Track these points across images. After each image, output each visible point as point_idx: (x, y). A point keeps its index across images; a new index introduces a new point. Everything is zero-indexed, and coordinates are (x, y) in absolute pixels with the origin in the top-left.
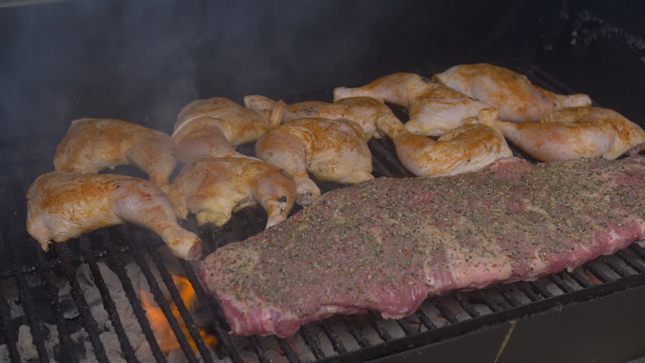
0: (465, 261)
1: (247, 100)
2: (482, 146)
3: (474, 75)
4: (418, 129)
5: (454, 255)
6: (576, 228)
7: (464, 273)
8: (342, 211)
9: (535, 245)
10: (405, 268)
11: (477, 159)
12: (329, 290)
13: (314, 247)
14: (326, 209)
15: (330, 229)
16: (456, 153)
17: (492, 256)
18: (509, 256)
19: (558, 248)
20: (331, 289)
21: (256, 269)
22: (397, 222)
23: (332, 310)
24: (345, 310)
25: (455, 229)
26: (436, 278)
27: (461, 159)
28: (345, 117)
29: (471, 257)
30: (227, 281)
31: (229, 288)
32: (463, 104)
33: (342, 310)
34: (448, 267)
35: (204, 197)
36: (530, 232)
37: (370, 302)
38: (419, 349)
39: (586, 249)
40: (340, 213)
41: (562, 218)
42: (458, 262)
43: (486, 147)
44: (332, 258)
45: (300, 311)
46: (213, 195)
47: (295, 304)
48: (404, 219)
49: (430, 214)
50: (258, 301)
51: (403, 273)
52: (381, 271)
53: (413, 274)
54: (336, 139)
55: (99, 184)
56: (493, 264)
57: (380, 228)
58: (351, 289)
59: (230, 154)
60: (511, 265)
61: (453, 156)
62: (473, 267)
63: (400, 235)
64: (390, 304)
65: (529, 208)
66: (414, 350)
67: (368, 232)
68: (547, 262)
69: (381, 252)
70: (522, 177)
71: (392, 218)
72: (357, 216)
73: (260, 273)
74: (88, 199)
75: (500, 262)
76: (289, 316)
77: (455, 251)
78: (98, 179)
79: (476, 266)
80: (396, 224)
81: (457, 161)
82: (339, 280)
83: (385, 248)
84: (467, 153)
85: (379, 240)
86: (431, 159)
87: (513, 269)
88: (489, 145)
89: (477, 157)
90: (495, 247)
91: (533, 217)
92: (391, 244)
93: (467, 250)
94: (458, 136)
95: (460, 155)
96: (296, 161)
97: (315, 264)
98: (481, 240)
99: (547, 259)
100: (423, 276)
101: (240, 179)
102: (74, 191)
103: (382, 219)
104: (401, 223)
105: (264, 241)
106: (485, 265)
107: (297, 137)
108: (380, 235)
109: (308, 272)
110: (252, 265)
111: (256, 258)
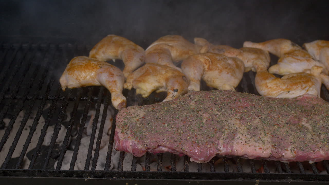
0: (245, 142)
1: (196, 40)
2: (299, 85)
3: (323, 47)
4: (277, 70)
5: (240, 138)
6: (325, 140)
7: (241, 148)
8: (196, 102)
9: (291, 144)
10: (210, 138)
11: (294, 92)
12: (165, 138)
13: (171, 116)
14: (189, 99)
15: (185, 110)
16: (282, 86)
17: (262, 143)
18: (273, 146)
19: (305, 148)
20: (166, 139)
21: (138, 120)
22: (219, 114)
23: (165, 149)
24: (172, 151)
25: (249, 125)
26: (224, 147)
27: (284, 90)
28: (238, 57)
29: (249, 141)
30: (123, 123)
31: (122, 126)
32: (306, 61)
33: (170, 151)
34: (233, 143)
35: (140, 81)
36: (294, 136)
37: (183, 150)
38: (198, 180)
39: (322, 153)
40: (194, 103)
41: (319, 133)
42: (240, 141)
43: (302, 86)
44: (176, 123)
45: (146, 146)
46: (144, 81)
47: (145, 141)
48: (224, 113)
49: (240, 113)
50: (130, 135)
51: (207, 140)
52: (196, 136)
53: (212, 142)
54: (222, 66)
55: (93, 65)
56: (260, 147)
57: (209, 114)
58: (176, 141)
59: (168, 64)
60: (271, 151)
61: (280, 87)
62: (248, 146)
63: (216, 121)
64: (194, 154)
65: (303, 123)
66: (195, 180)
67: (201, 115)
68: (294, 154)
69: (202, 127)
70: (313, 106)
71: (218, 111)
72: (201, 106)
73: (138, 123)
74: (86, 71)
75: (265, 147)
76: (140, 147)
77: (242, 136)
78: (94, 63)
79: (250, 146)
80: (218, 115)
81: (281, 91)
82: (173, 135)
83: (205, 125)
84: (289, 87)
85: (204, 121)
86: (267, 87)
87: (271, 153)
88: (304, 86)
89: (294, 91)
90: (267, 139)
91: (302, 129)
92: (209, 124)
93: (250, 137)
94: (291, 77)
95: (284, 88)
96: (195, 74)
97: (166, 125)
98: (261, 133)
99: (295, 153)
100: (218, 144)
101: (162, 76)
102: (81, 66)
103: (213, 110)
104: (221, 115)
105: (151, 108)
106: (255, 147)
107: (201, 61)
108: (207, 118)
109: (160, 128)
110: (138, 118)
111: (142, 115)
